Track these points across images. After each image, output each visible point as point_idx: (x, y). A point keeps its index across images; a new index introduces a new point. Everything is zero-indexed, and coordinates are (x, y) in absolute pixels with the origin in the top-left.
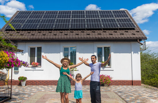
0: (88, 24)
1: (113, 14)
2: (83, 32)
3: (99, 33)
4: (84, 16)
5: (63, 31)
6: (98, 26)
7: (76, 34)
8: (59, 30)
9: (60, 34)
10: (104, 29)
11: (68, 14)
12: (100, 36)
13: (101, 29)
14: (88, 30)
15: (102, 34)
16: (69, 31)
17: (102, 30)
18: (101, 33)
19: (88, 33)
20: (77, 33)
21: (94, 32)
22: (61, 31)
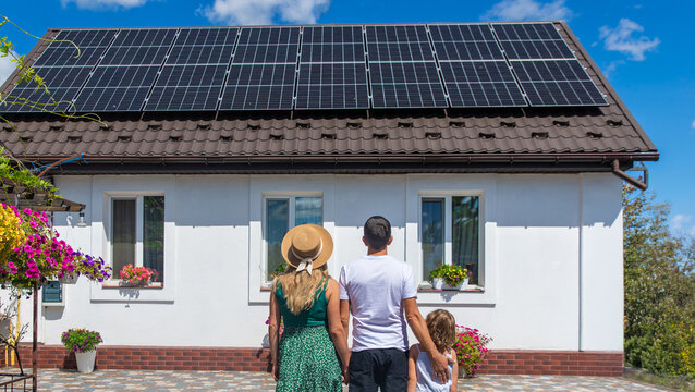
0: (377, 89)
1: (498, 41)
2: (354, 125)
3: (430, 131)
4: (359, 49)
5: (263, 123)
6: (428, 99)
7: (323, 136)
8: (243, 115)
9: (250, 134)
10: (453, 113)
11: (284, 40)
12: (433, 145)
13: (439, 113)
14: (378, 114)
15: (445, 134)
16: (290, 123)
17: (444, 116)
18: (439, 130)
19: (379, 132)
20: (328, 132)
21: (407, 126)
22: (253, 123)
